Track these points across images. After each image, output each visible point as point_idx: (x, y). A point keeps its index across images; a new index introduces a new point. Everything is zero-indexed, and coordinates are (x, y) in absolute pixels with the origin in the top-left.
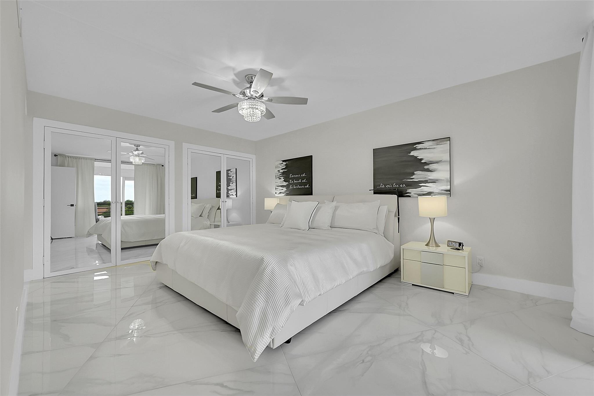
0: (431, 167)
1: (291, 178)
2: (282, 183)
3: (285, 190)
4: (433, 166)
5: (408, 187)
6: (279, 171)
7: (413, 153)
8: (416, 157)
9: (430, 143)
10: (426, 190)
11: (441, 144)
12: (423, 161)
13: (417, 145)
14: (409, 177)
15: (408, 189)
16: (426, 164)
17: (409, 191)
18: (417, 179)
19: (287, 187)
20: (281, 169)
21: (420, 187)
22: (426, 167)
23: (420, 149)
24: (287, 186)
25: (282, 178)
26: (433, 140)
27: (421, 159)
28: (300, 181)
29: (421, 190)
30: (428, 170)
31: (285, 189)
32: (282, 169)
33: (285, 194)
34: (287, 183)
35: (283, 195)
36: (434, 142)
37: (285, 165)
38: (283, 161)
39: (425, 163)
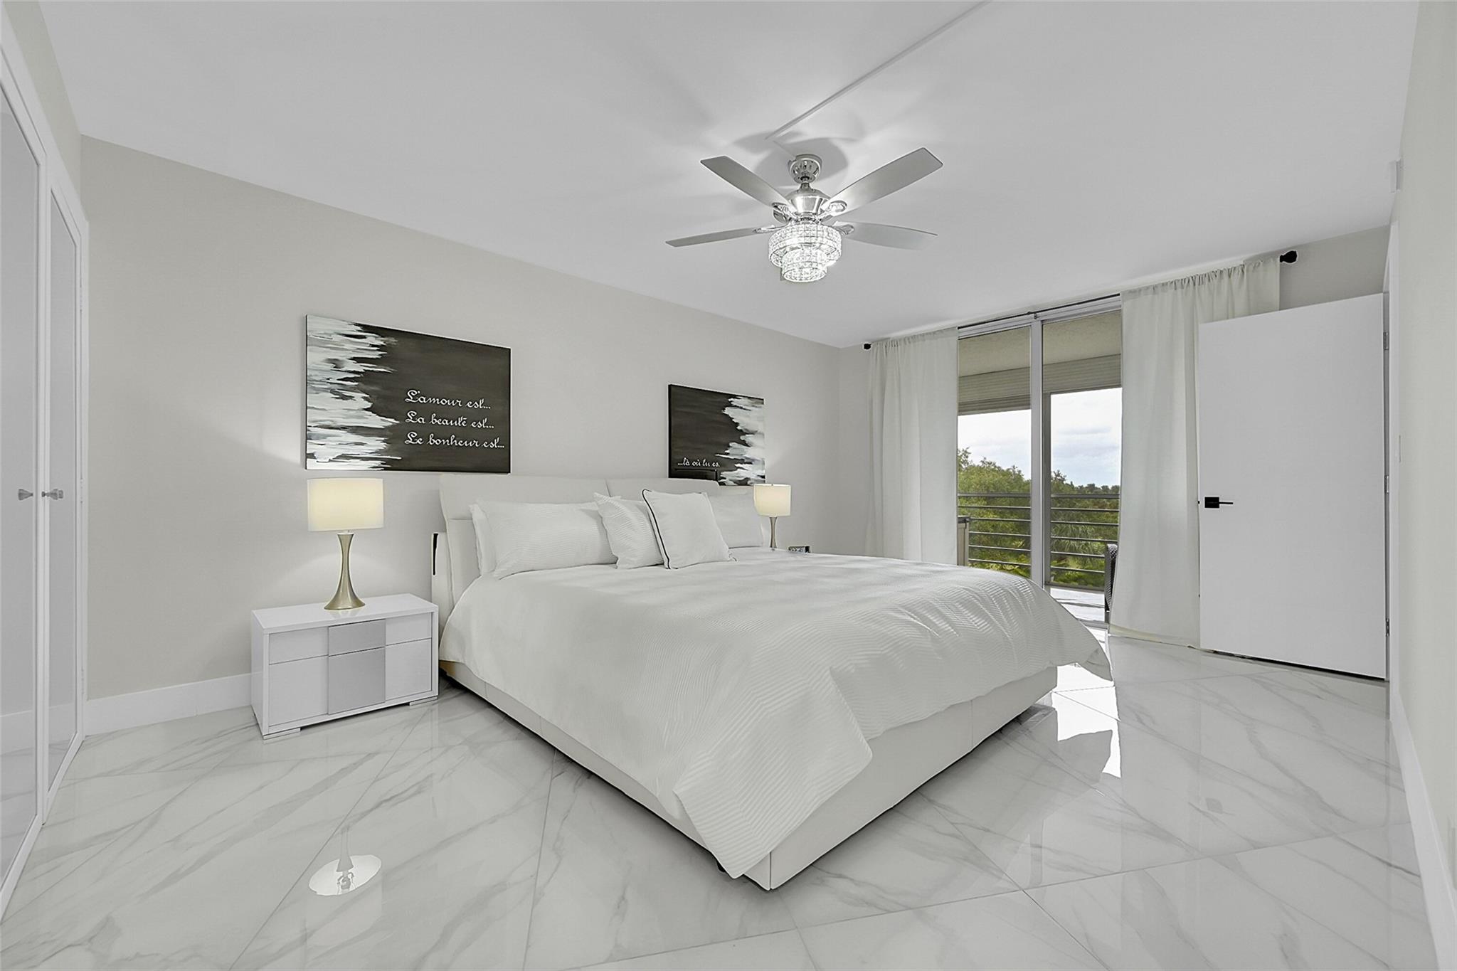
0: (748, 438)
1: (412, 406)
2: (361, 417)
3: (375, 449)
4: (750, 439)
5: (723, 468)
6: (336, 364)
7: (728, 411)
8: (731, 419)
9: (746, 401)
10: (742, 475)
11: (756, 407)
12: (739, 428)
13: (732, 399)
14: (722, 452)
15: (723, 471)
16: (743, 433)
17: (724, 474)
18: (733, 455)
19: (389, 435)
20: (354, 359)
21: (736, 470)
22: (742, 438)
23: (735, 406)
24: (388, 433)
25: (358, 396)
26: (749, 398)
27: (737, 424)
28: (461, 422)
29: (737, 474)
30: (744, 443)
31: (375, 444)
32: (358, 360)
33: (378, 463)
34: (392, 420)
35: (366, 468)
36: (749, 400)
37: (381, 348)
38: (368, 328)
39: (741, 430)
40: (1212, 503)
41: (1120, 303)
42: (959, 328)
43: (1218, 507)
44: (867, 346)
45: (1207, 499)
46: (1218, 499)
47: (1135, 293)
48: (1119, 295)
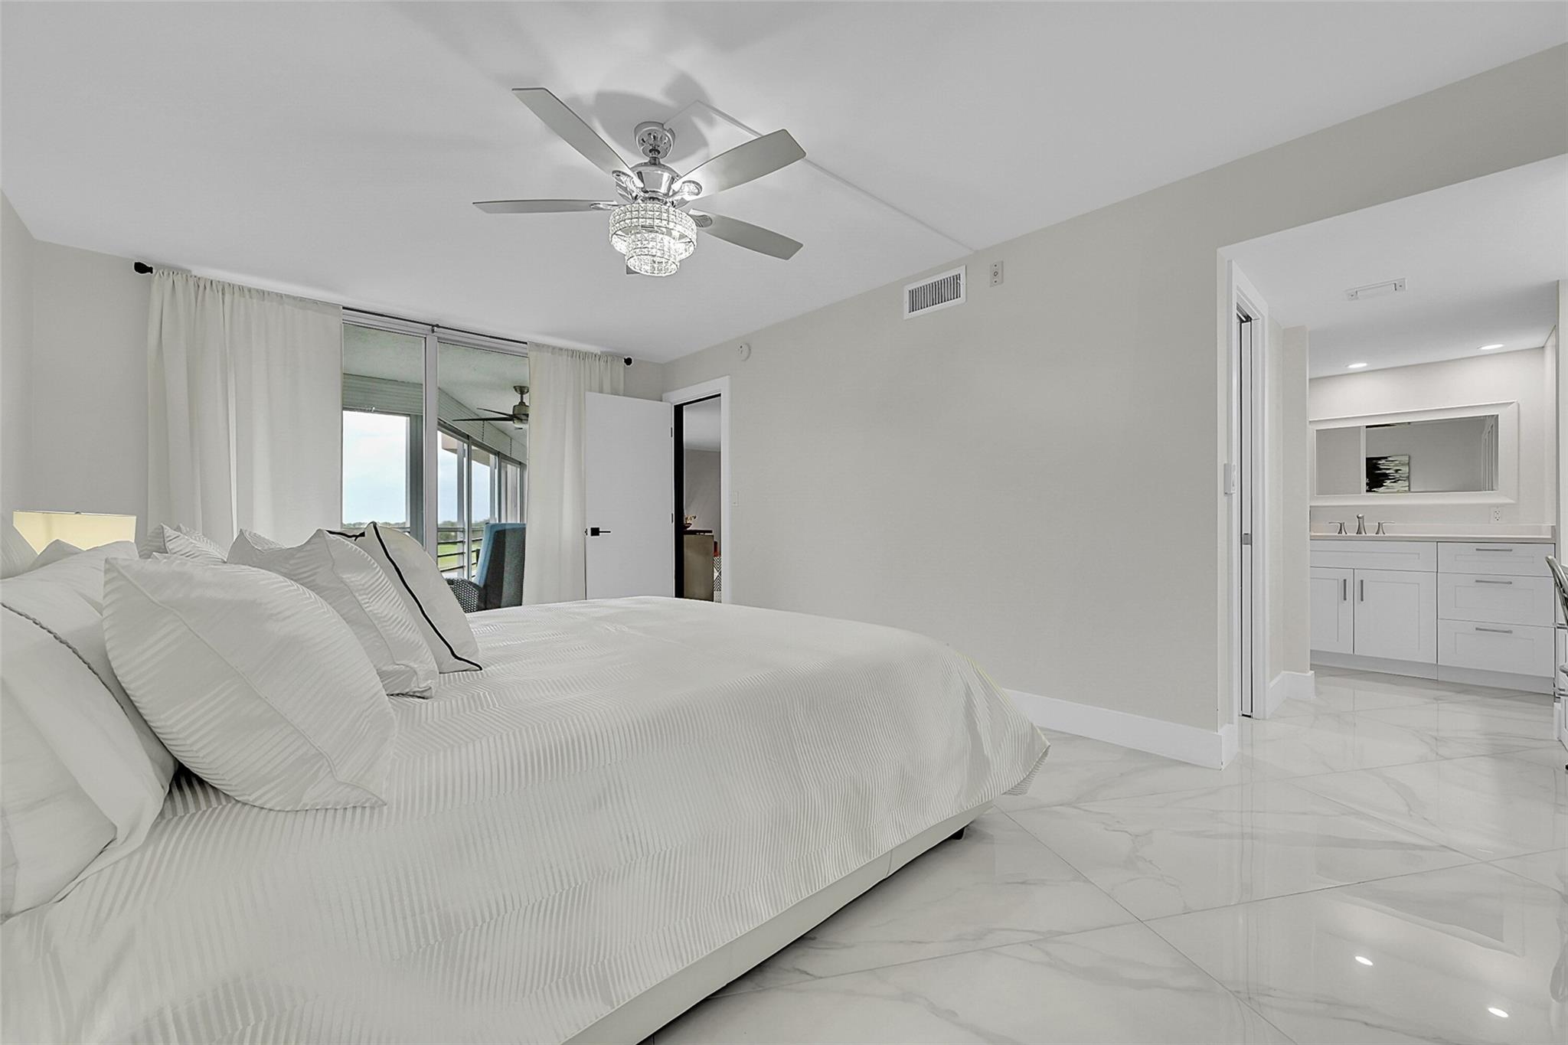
40: (595, 532)
41: (527, 351)
42: (344, 308)
43: (598, 535)
44: (141, 268)
45: (592, 529)
46: (598, 529)
47: (539, 346)
48: (526, 343)
